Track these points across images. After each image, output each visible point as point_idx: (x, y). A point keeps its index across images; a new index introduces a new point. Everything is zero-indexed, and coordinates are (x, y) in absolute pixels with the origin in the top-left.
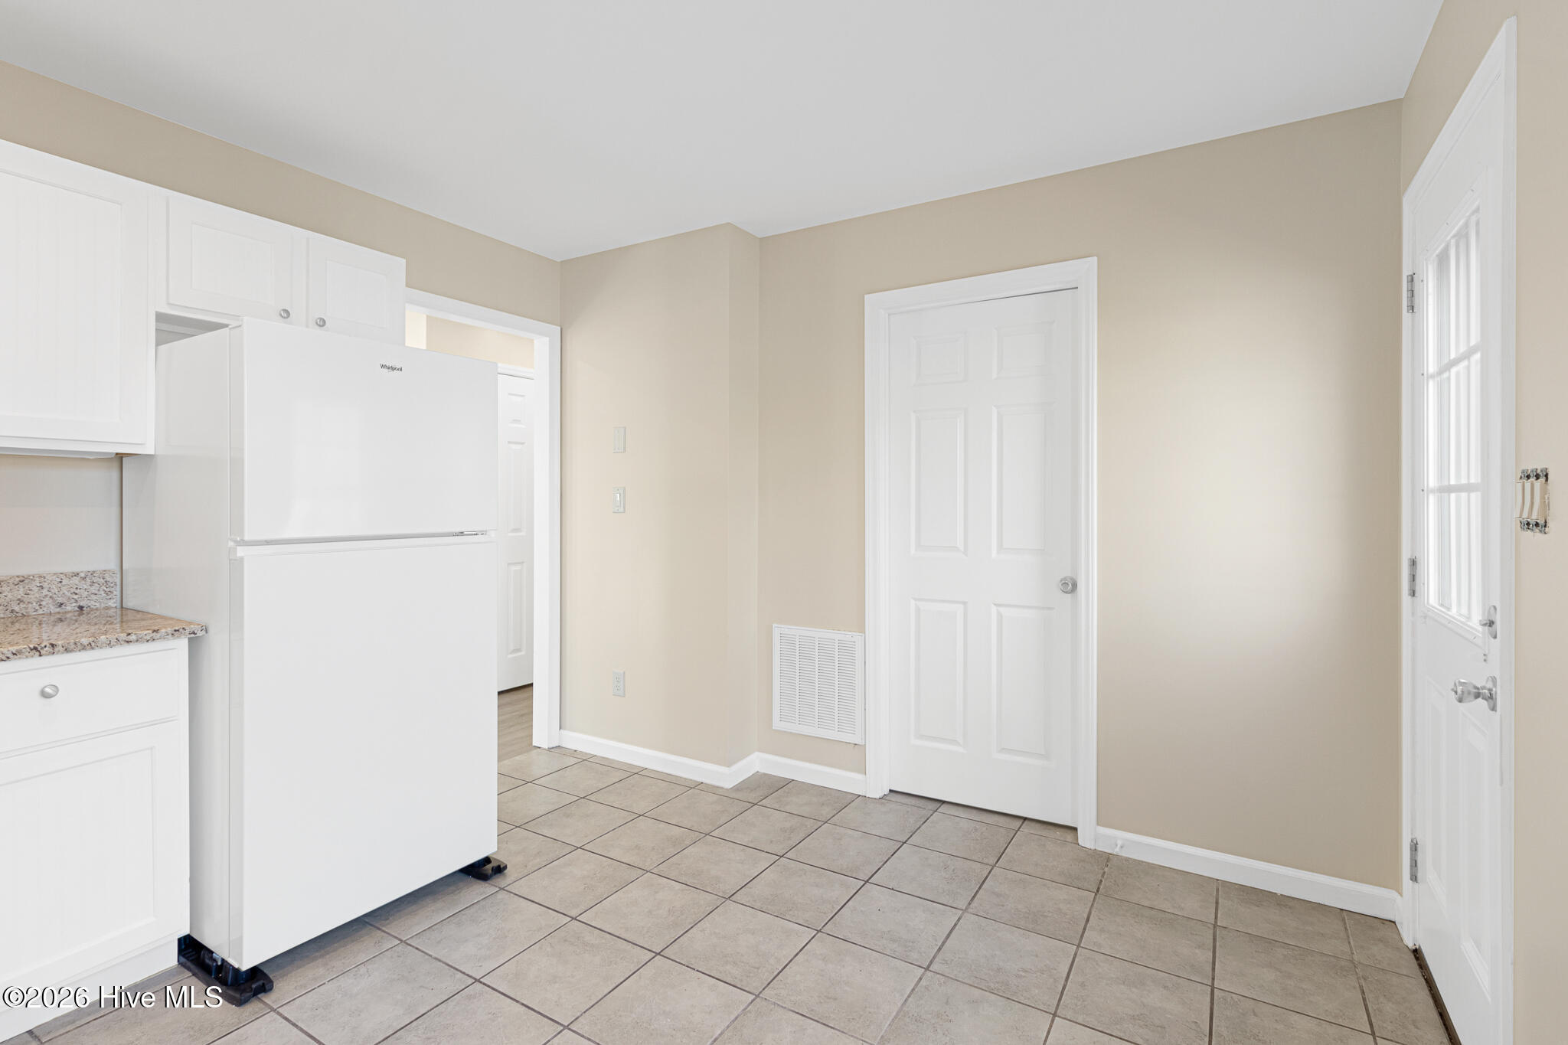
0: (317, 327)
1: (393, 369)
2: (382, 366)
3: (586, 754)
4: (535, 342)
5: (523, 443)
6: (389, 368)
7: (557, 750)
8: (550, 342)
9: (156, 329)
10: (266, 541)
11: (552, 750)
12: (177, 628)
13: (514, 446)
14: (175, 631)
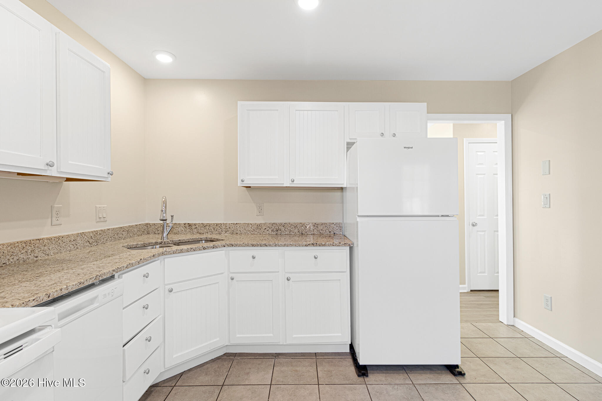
0: (393, 137)
1: (409, 148)
2: (405, 148)
3: (528, 335)
4: (497, 124)
5: (484, 174)
6: (407, 148)
7: (512, 327)
8: (505, 123)
9: (347, 148)
10: (367, 216)
11: (508, 326)
12: (345, 243)
13: (479, 176)
14: (345, 244)
